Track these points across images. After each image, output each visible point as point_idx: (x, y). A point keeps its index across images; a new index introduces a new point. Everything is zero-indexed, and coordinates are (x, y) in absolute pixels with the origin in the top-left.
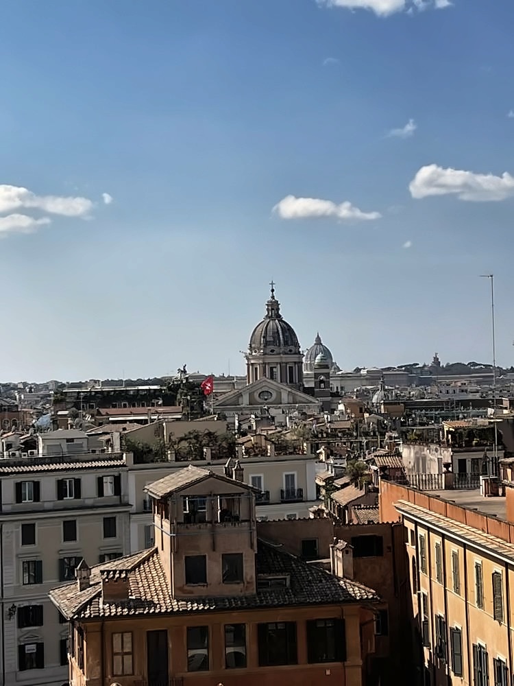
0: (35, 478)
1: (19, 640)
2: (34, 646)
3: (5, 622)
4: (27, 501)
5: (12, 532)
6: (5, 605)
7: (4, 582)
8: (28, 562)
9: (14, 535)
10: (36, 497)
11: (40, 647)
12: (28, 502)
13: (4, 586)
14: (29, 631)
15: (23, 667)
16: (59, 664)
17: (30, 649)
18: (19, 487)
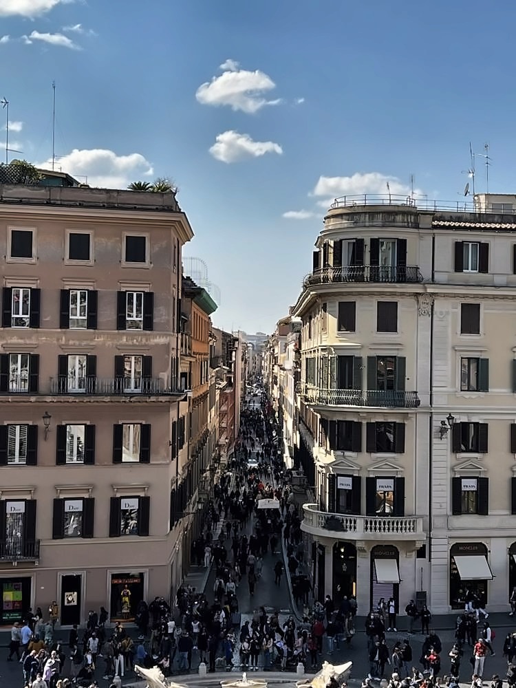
0: (483, 238)
1: (452, 469)
2: (473, 482)
3: (434, 441)
4: (470, 270)
5: (447, 313)
6: (434, 417)
7: (434, 385)
8: (469, 359)
9: (450, 318)
10: (483, 267)
11: (483, 483)
12: (470, 273)
13: (434, 389)
14: (469, 459)
15: (457, 509)
16: (508, 512)
17: (469, 485)
18: (459, 248)
